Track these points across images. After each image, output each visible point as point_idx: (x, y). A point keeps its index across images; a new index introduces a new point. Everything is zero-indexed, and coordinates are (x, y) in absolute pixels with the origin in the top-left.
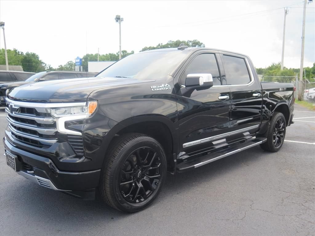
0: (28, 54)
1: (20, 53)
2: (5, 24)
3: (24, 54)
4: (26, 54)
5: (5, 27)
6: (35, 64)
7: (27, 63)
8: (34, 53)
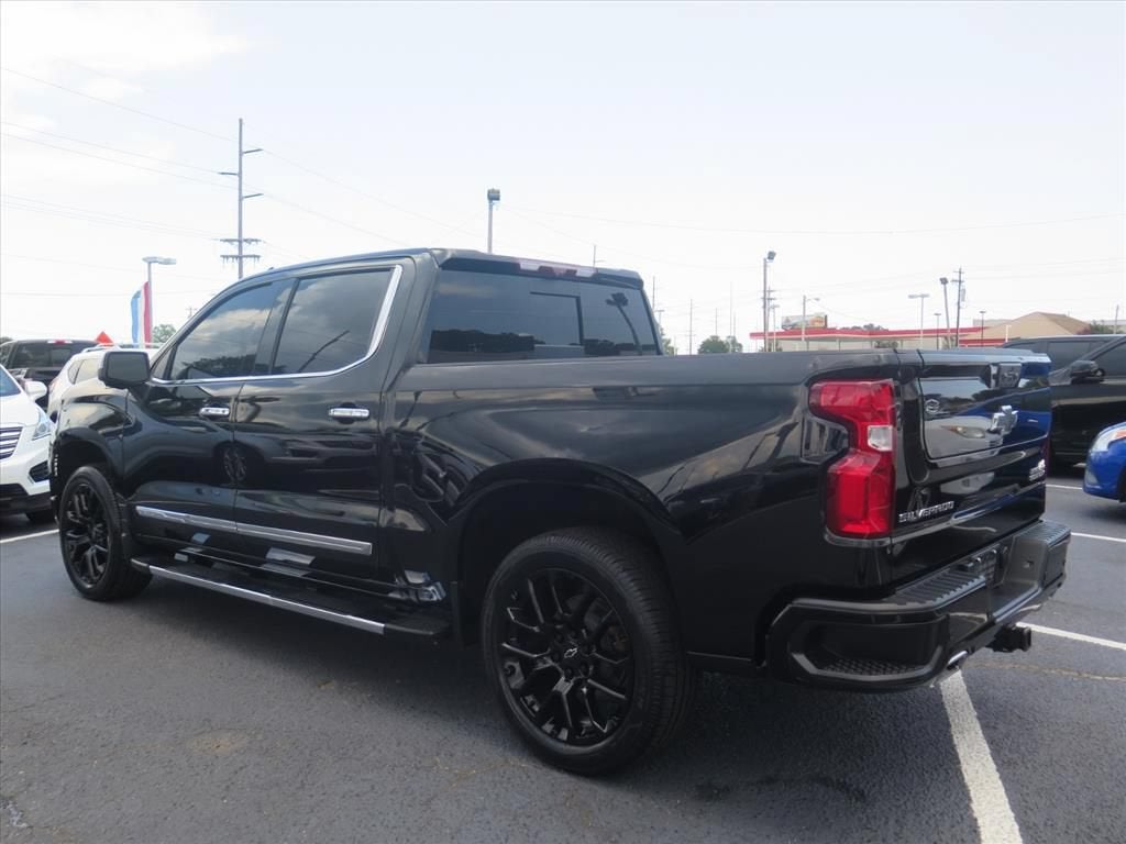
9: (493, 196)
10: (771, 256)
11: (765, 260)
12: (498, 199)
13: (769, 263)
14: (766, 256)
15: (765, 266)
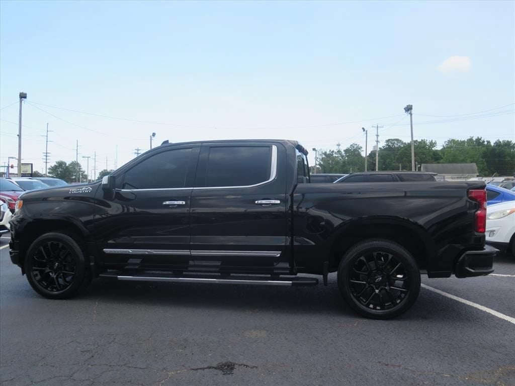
0: (498, 144)
1: (486, 143)
2: (413, 108)
3: (492, 144)
4: (494, 144)
5: (413, 111)
6: (510, 159)
7: (496, 159)
8: (508, 141)
9: (23, 96)
10: (154, 135)
11: (151, 136)
12: (25, 97)
13: (153, 138)
14: (152, 135)
15: (151, 139)
